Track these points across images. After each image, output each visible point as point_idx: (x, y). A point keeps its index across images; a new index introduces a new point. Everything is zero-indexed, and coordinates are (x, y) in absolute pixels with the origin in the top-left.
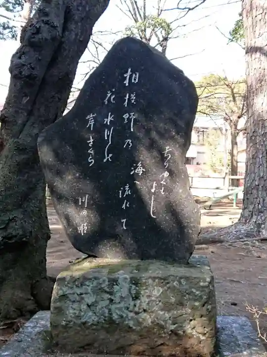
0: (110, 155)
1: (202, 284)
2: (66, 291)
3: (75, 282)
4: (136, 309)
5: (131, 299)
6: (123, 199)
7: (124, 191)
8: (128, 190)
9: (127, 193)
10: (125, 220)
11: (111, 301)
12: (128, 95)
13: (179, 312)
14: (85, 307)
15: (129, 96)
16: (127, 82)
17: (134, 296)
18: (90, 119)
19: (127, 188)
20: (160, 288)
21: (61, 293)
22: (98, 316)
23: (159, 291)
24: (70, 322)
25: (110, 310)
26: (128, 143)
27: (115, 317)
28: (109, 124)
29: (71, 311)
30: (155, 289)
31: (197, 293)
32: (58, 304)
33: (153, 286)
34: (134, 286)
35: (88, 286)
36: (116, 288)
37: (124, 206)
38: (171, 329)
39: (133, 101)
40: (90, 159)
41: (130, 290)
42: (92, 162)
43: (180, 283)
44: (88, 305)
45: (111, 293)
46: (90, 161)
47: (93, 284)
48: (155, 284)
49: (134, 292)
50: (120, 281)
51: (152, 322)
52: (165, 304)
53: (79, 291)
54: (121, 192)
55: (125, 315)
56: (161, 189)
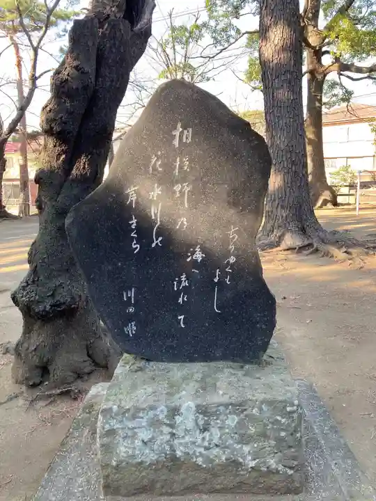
0: (160, 239)
1: (289, 409)
2: (114, 426)
3: (124, 413)
4: (206, 444)
5: (198, 431)
6: (179, 293)
7: (180, 282)
8: (185, 281)
9: (183, 284)
10: (182, 317)
11: (173, 435)
12: (178, 160)
13: (260, 444)
14: (140, 443)
15: (181, 161)
16: (176, 143)
17: (201, 428)
18: (131, 193)
19: (183, 277)
20: (235, 416)
21: (107, 427)
22: (157, 454)
23: (234, 420)
24: (122, 462)
25: (171, 446)
26: (182, 222)
27: (179, 453)
28: (155, 199)
29: (123, 449)
30: (228, 417)
31: (283, 420)
32: (106, 440)
33: (226, 415)
34: (201, 416)
35: (142, 418)
36: (178, 419)
37: (180, 300)
38: (251, 466)
39: (186, 168)
40: (135, 244)
41: (196, 421)
42: (137, 248)
43: (261, 409)
44: (143, 441)
45: (172, 426)
46: (134, 247)
47: (147, 415)
48: (228, 411)
49: (201, 423)
50: (182, 410)
51: (226, 459)
52: (242, 436)
53: (130, 425)
54: (175, 283)
55: (191, 452)
56: (227, 278)
